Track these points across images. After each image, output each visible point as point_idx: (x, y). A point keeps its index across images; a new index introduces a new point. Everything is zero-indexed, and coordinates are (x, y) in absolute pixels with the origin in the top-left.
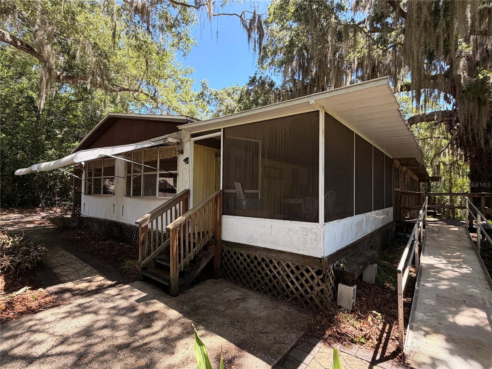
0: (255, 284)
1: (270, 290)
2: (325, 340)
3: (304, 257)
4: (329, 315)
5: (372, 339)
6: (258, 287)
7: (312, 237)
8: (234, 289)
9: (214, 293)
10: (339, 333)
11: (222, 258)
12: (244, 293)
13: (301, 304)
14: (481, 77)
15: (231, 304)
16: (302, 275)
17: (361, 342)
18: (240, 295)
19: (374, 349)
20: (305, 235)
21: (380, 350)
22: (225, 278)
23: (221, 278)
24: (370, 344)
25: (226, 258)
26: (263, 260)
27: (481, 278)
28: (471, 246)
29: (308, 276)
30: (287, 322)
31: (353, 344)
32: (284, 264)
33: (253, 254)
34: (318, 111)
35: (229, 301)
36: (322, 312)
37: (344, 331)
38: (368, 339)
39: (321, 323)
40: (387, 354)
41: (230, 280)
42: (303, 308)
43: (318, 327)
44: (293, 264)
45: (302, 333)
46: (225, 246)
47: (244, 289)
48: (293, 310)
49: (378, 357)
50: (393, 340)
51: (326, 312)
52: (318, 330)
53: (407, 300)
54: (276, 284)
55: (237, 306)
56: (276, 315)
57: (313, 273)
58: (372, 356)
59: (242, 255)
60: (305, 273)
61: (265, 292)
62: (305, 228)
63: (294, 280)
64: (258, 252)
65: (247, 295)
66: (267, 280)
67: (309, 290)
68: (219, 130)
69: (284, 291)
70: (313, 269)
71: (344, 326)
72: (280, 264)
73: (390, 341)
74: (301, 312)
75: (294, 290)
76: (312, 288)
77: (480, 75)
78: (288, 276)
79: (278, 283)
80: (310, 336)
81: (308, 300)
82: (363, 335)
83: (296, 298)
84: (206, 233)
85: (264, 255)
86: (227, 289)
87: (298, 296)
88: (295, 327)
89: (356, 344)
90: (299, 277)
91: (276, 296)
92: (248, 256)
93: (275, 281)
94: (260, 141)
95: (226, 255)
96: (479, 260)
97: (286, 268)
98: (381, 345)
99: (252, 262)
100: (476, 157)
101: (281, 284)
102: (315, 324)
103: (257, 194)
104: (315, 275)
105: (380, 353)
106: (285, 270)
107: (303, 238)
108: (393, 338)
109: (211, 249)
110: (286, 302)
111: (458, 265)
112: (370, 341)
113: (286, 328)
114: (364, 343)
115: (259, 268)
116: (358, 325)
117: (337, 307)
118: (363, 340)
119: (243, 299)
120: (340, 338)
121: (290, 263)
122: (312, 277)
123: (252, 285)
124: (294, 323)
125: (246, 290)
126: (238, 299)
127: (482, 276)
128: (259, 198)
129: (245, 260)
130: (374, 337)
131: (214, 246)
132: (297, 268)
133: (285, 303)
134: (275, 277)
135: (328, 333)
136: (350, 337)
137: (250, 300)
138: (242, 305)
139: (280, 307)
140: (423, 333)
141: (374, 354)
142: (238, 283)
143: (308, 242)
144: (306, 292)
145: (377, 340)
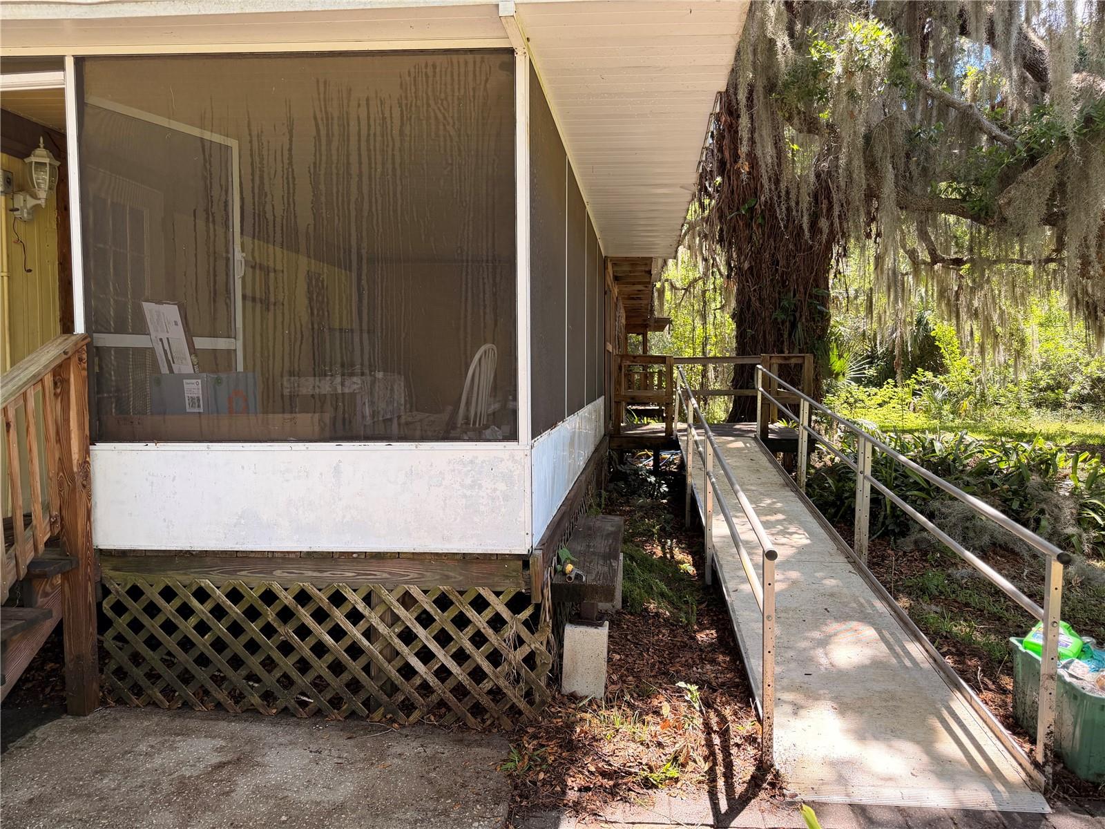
0: (268, 696)
1: (336, 702)
2: (577, 808)
3: (466, 559)
4: (558, 730)
5: (695, 761)
6: (286, 699)
7: (495, 490)
8: (185, 733)
9: (100, 772)
10: (604, 774)
11: (104, 623)
12: (232, 738)
13: (458, 720)
14: (816, 57)
15: (198, 791)
16: (461, 622)
17: (671, 779)
18: (220, 750)
19: (706, 787)
20: (472, 487)
21: (721, 783)
22: (121, 701)
23: (103, 703)
24: (693, 775)
25: (122, 623)
26: (303, 597)
27: (832, 552)
28: (782, 481)
29: (480, 621)
30: (438, 792)
31: (650, 791)
32: (392, 599)
33: (252, 583)
34: (511, 51)
35: (182, 785)
36: (532, 726)
37: (617, 763)
38: (683, 765)
39: (544, 760)
40: (739, 789)
41: (154, 704)
42: (469, 729)
43: (542, 776)
44: (425, 592)
45: (502, 809)
46: (112, 573)
47: (223, 724)
48: (439, 747)
49: (723, 806)
50: (738, 745)
51: (545, 723)
52: (544, 782)
53: (707, 635)
54: (362, 677)
55: (227, 794)
56: (392, 778)
57: (498, 605)
58: (709, 806)
59: (202, 595)
60: (471, 614)
61: (318, 713)
62: (472, 462)
63: (434, 646)
64: (278, 573)
65: (250, 741)
66: (321, 666)
67: (486, 666)
68: (55, 63)
69: (393, 689)
70: (498, 594)
71: (612, 747)
72: (374, 600)
73: (734, 751)
74: (468, 746)
75: (432, 681)
76: (495, 658)
77: (813, 51)
78: (408, 636)
79: (367, 669)
80: (528, 809)
81: (485, 701)
82: (669, 757)
83: (442, 703)
84: (19, 523)
85: (306, 579)
86: (152, 740)
87: (449, 695)
88: (472, 797)
89: (656, 787)
90: (451, 630)
91: (362, 718)
92: (235, 596)
93: (355, 667)
94: (233, 143)
95: (119, 608)
96: (811, 512)
97: (401, 611)
98: (720, 770)
99: (252, 613)
100: (751, 268)
101: (380, 670)
102: (529, 769)
103: (230, 353)
104: (506, 614)
105: (724, 791)
106: (396, 619)
107: (465, 496)
108: (738, 740)
109: (46, 594)
110: (402, 726)
111: (780, 527)
112: (691, 764)
113: (446, 813)
114: (677, 780)
115: (287, 632)
116: (645, 733)
117: (566, 699)
118: (674, 772)
119: (241, 762)
120: (616, 785)
121: (415, 592)
122: (497, 623)
123: (256, 700)
124: (463, 786)
125: (236, 727)
126: (221, 766)
127: (830, 546)
128: (240, 368)
129: (219, 612)
130: (699, 754)
131: (58, 580)
132: (443, 602)
133: (404, 732)
134: (355, 651)
135: (575, 782)
136: (636, 774)
137: (271, 757)
138: (244, 785)
139: (393, 750)
140: (788, 709)
141: (711, 799)
142: (187, 705)
143: (482, 508)
144: (478, 675)
145: (706, 759)
